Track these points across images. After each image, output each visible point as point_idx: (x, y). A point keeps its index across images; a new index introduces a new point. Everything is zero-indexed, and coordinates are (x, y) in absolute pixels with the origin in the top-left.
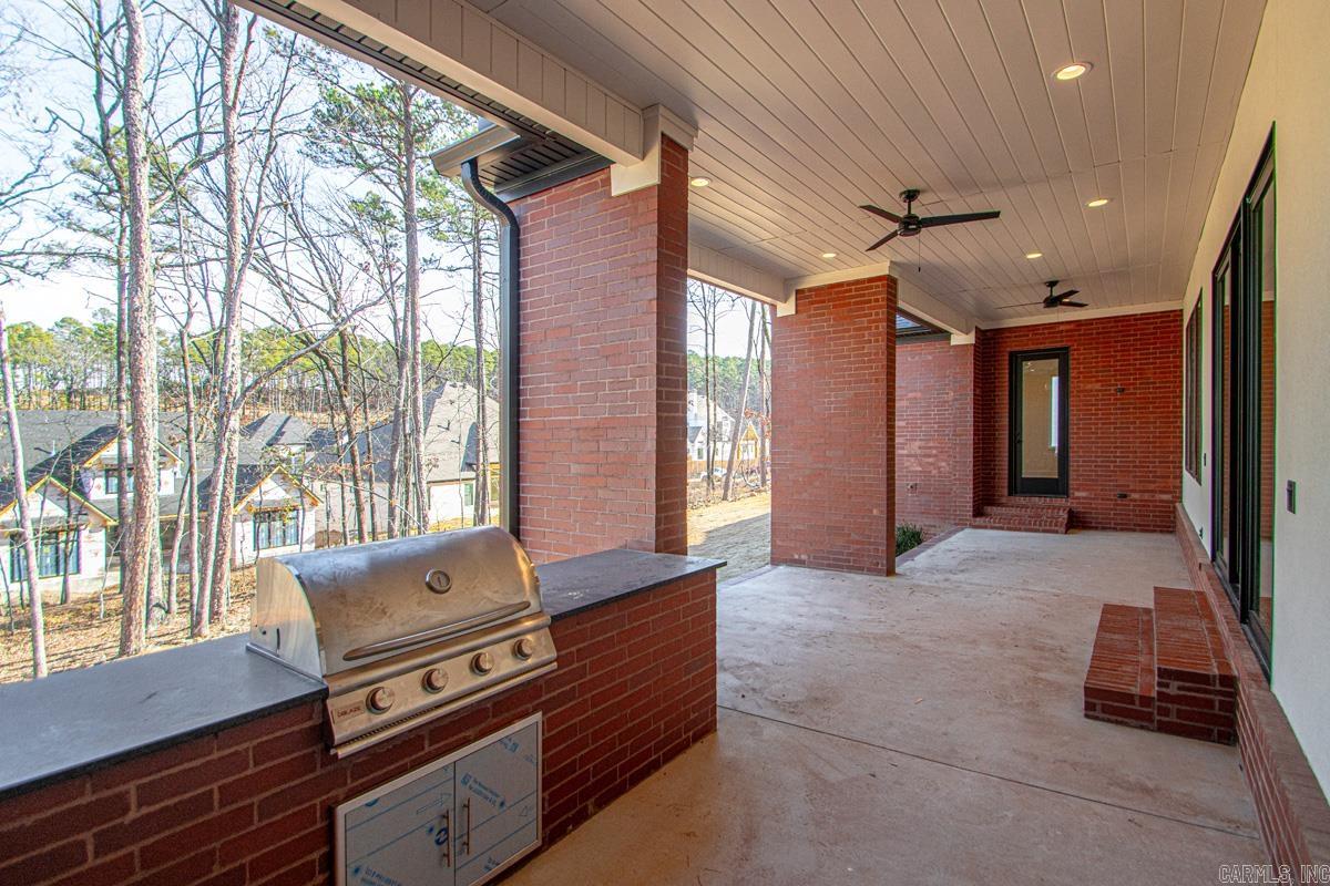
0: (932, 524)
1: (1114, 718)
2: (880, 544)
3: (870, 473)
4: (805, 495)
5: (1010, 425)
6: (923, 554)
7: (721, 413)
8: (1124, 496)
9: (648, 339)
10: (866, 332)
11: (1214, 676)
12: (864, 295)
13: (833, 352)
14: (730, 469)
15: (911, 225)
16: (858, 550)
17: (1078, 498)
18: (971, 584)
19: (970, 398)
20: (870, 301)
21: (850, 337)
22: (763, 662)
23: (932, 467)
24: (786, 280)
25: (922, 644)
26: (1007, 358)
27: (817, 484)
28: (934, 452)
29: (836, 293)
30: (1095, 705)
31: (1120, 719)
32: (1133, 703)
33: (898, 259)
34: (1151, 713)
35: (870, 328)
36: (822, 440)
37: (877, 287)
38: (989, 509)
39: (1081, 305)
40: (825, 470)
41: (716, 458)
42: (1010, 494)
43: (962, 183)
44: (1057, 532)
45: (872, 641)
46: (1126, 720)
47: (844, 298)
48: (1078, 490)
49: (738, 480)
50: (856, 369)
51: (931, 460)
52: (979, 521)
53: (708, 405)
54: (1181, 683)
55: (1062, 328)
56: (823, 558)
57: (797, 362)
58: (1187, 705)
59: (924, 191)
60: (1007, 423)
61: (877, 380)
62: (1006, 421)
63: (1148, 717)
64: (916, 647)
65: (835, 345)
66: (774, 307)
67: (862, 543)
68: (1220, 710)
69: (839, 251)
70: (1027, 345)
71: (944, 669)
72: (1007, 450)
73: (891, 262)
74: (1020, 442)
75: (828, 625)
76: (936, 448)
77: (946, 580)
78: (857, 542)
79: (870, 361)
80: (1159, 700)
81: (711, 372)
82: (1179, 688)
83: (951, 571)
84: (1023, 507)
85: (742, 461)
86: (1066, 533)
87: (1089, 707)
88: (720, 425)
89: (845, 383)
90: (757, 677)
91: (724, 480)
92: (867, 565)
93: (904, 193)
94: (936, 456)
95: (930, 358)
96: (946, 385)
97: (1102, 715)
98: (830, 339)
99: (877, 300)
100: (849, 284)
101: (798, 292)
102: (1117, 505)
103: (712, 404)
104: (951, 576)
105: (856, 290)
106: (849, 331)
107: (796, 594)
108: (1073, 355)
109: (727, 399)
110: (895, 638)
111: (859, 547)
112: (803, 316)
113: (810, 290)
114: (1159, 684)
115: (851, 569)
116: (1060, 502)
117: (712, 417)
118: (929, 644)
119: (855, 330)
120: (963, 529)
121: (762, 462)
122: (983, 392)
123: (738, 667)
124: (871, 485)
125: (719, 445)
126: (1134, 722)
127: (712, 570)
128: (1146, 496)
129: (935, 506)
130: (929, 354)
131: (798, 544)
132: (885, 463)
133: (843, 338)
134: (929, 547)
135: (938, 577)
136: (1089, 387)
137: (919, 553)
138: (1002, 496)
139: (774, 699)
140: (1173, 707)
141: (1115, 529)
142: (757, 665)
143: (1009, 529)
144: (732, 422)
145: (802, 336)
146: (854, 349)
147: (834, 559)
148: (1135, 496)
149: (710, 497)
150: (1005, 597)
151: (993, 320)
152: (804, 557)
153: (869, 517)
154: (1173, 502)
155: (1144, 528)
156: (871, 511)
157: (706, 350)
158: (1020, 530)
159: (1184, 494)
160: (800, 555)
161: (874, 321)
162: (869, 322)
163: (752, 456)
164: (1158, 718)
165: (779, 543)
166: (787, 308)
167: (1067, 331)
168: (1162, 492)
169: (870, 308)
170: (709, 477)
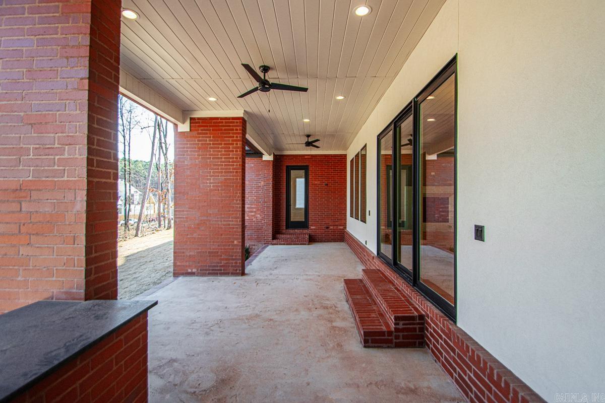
0: (253, 244)
1: (376, 345)
2: (238, 259)
3: (233, 221)
4: (195, 235)
5: (286, 198)
6: (254, 261)
7: (133, 189)
8: (327, 228)
9: (78, 112)
10: (231, 146)
11: (416, 316)
12: (230, 126)
13: (212, 155)
14: (140, 219)
15: (265, 86)
16: (227, 263)
17: (312, 229)
18: (283, 275)
19: (271, 186)
20: (233, 130)
21: (222, 148)
22: (179, 357)
23: (253, 217)
24: (183, 111)
25: (273, 318)
26: (285, 168)
27: (202, 228)
28: (254, 210)
29: (214, 123)
30: (368, 340)
31: (379, 345)
32: (384, 335)
33: (248, 110)
34: (392, 339)
35: (233, 144)
36: (206, 204)
37: (237, 122)
38: (278, 236)
39: (318, 147)
40: (207, 220)
41: (130, 213)
42: (286, 229)
43: (291, 69)
44: (305, 244)
45: (246, 321)
46: (382, 345)
47: (219, 126)
48: (312, 226)
49: (144, 225)
50: (225, 165)
51: (253, 214)
52: (275, 241)
53: (125, 185)
54: (404, 322)
55: (306, 157)
56: (206, 270)
57: (191, 159)
58: (406, 332)
59: (272, 69)
60: (285, 197)
61: (237, 172)
62: (285, 196)
63: (390, 341)
64: (271, 320)
65: (214, 151)
66: (176, 125)
67: (229, 260)
68: (419, 332)
69: (218, 98)
70: (293, 163)
71: (290, 332)
72: (285, 209)
73: (245, 111)
74: (290, 205)
75: (217, 315)
76: (254, 208)
77: (271, 274)
78: (226, 259)
79: (232, 162)
80: (395, 332)
81: (127, 167)
82: (403, 324)
83: (271, 269)
84: (292, 234)
85: (147, 215)
86: (309, 244)
87: (366, 341)
88: (133, 195)
89: (219, 172)
90: (176, 372)
91: (136, 225)
92: (231, 271)
93: (262, 66)
94: (255, 212)
95: (253, 165)
96: (260, 179)
97: (371, 345)
98: (211, 148)
99: (237, 130)
100: (222, 119)
101: (191, 119)
102: (325, 231)
103: (128, 185)
104: (272, 272)
105: (226, 123)
106: (221, 144)
107: (193, 296)
108: (310, 169)
109: (137, 182)
110: (257, 316)
111: (227, 261)
112: (195, 133)
113: (199, 119)
114: (395, 324)
115: (222, 274)
116: (305, 231)
117: (128, 191)
118: (276, 317)
119: (225, 144)
120: (268, 246)
121: (159, 215)
122: (275, 183)
123: (160, 367)
124: (233, 228)
125: (132, 206)
126: (385, 345)
127: (144, 313)
128: (335, 227)
129: (255, 235)
130: (253, 163)
131: (191, 263)
132: (241, 216)
133: (218, 148)
134: (256, 256)
135: (266, 273)
136: (316, 183)
137: (253, 260)
138: (284, 229)
139: (192, 390)
140: (401, 334)
141: (325, 241)
142: (175, 361)
143: (287, 244)
144: (140, 195)
145: (194, 144)
146: (224, 155)
147: (213, 270)
148: (332, 227)
149: (127, 235)
150: (299, 280)
151: (280, 151)
152: (194, 270)
153: (232, 246)
154: (344, 229)
155: (335, 240)
156: (233, 242)
157: (124, 154)
158: (291, 244)
159: (347, 226)
160: (192, 270)
161: (236, 141)
162: (233, 141)
163: (152, 212)
164: (394, 341)
165: (178, 264)
166: (185, 127)
167: (308, 159)
168: (340, 226)
169: (233, 134)
170: (126, 224)
